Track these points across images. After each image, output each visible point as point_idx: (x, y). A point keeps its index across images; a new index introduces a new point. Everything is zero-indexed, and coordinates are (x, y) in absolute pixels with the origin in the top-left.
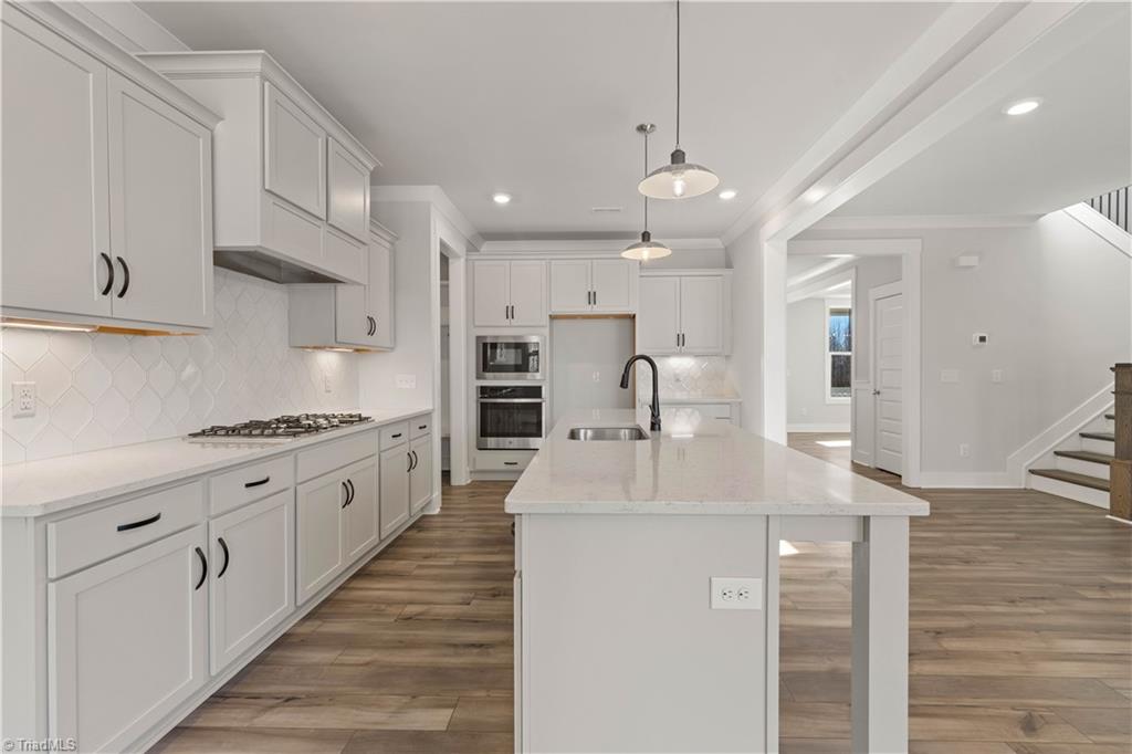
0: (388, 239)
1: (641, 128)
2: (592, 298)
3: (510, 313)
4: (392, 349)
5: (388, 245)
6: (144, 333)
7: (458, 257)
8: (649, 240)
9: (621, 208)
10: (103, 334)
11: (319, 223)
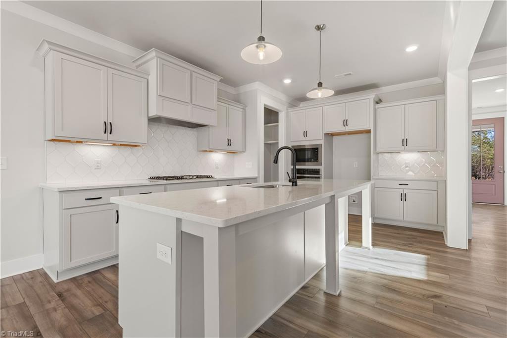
0: (241, 107)
1: (318, 28)
2: (345, 123)
3: (305, 134)
4: (244, 152)
5: (242, 110)
6: (136, 146)
7: (281, 111)
8: (321, 86)
9: (351, 72)
10: (122, 147)
11: (188, 104)
